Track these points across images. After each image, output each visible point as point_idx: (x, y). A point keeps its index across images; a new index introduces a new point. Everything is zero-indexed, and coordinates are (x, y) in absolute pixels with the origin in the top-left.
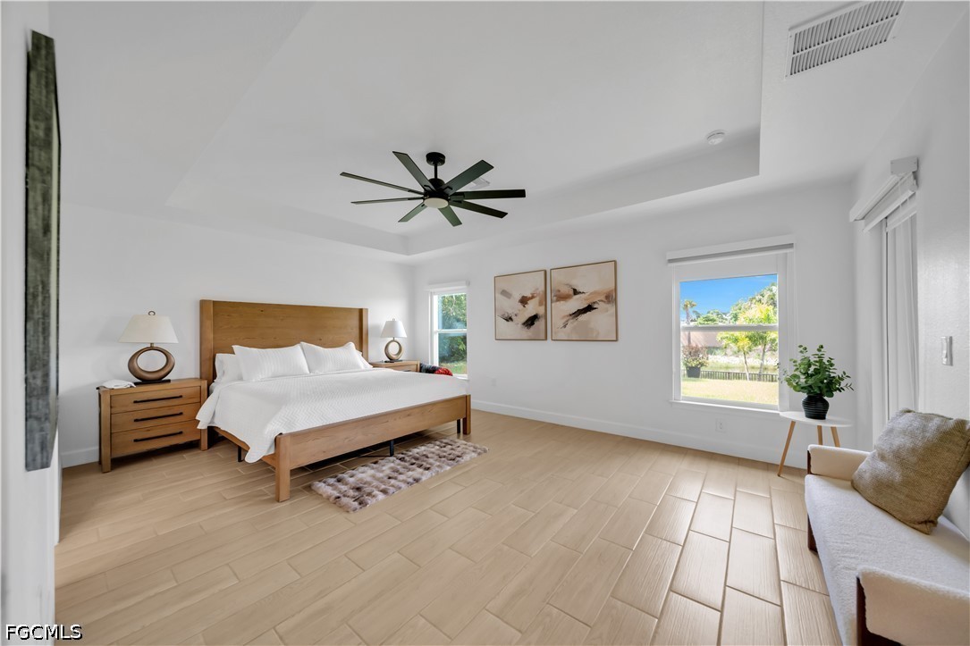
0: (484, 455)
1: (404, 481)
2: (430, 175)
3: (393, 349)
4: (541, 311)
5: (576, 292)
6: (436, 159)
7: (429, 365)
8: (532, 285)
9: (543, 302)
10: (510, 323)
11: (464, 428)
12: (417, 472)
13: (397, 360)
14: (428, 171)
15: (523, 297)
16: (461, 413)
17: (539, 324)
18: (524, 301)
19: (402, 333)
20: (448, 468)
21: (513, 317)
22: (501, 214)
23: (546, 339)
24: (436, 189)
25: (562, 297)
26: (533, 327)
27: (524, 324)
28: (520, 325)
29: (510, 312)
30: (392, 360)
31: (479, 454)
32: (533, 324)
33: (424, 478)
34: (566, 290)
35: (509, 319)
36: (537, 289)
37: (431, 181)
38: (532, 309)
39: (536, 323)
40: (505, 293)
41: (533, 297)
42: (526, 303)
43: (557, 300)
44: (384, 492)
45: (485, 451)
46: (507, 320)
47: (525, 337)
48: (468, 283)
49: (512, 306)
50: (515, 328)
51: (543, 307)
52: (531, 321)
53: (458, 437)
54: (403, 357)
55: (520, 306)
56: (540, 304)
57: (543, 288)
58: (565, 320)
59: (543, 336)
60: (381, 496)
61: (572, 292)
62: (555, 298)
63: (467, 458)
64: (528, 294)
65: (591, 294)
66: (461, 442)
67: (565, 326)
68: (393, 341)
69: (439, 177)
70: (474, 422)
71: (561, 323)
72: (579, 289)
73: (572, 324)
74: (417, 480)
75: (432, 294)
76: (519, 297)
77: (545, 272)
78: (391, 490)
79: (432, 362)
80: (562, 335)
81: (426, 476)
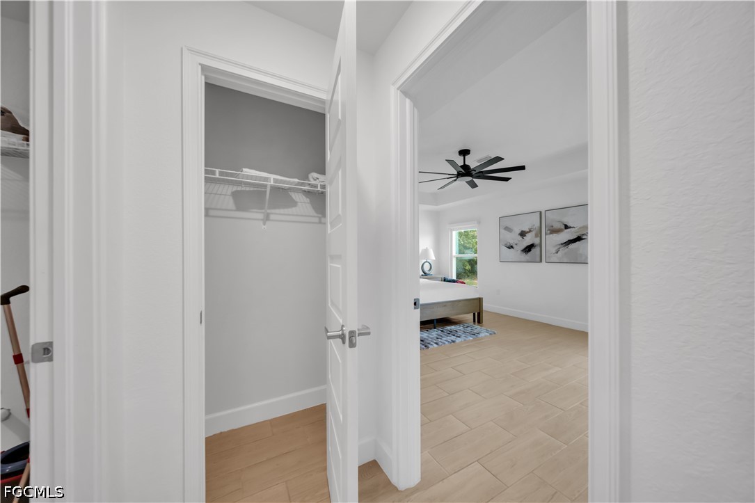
0: (494, 335)
1: (447, 341)
2: (460, 163)
3: (427, 267)
4: (537, 241)
5: (566, 227)
6: (465, 153)
7: (450, 278)
8: (530, 223)
9: (539, 234)
10: (512, 250)
11: (478, 319)
12: (453, 338)
13: (429, 274)
14: (459, 161)
15: (522, 231)
16: (476, 310)
17: (535, 251)
18: (523, 234)
19: (432, 257)
20: (471, 338)
21: (514, 246)
22: (507, 179)
23: (541, 261)
24: (465, 171)
25: (554, 231)
26: (530, 253)
27: (522, 251)
28: (519, 252)
29: (512, 242)
30: (425, 274)
31: (491, 334)
32: (530, 250)
33: (457, 341)
34: (557, 226)
35: (511, 247)
36: (534, 225)
37: (461, 167)
38: (529, 240)
39: (533, 250)
40: (507, 229)
41: (530, 231)
42: (525, 236)
43: (551, 233)
44: (436, 343)
45: (494, 333)
46: (509, 248)
47: (523, 260)
48: (479, 223)
49: (513, 238)
50: (516, 254)
51: (539, 238)
52: (528, 249)
53: (474, 324)
54: (432, 272)
55: (520, 238)
56: (536, 236)
57: (539, 225)
58: (557, 248)
59: (538, 259)
60: (435, 345)
61: (563, 227)
62: (549, 232)
63: (482, 335)
64: (526, 229)
65: (580, 228)
66: (477, 326)
67: (557, 252)
68: (427, 262)
69: (466, 163)
70: (485, 317)
71: (554, 250)
72: (569, 225)
73: (563, 250)
74: (454, 342)
75: (452, 230)
76: (519, 232)
77: (541, 212)
78: (440, 344)
79: (452, 277)
80: (554, 259)
81: (458, 340)
